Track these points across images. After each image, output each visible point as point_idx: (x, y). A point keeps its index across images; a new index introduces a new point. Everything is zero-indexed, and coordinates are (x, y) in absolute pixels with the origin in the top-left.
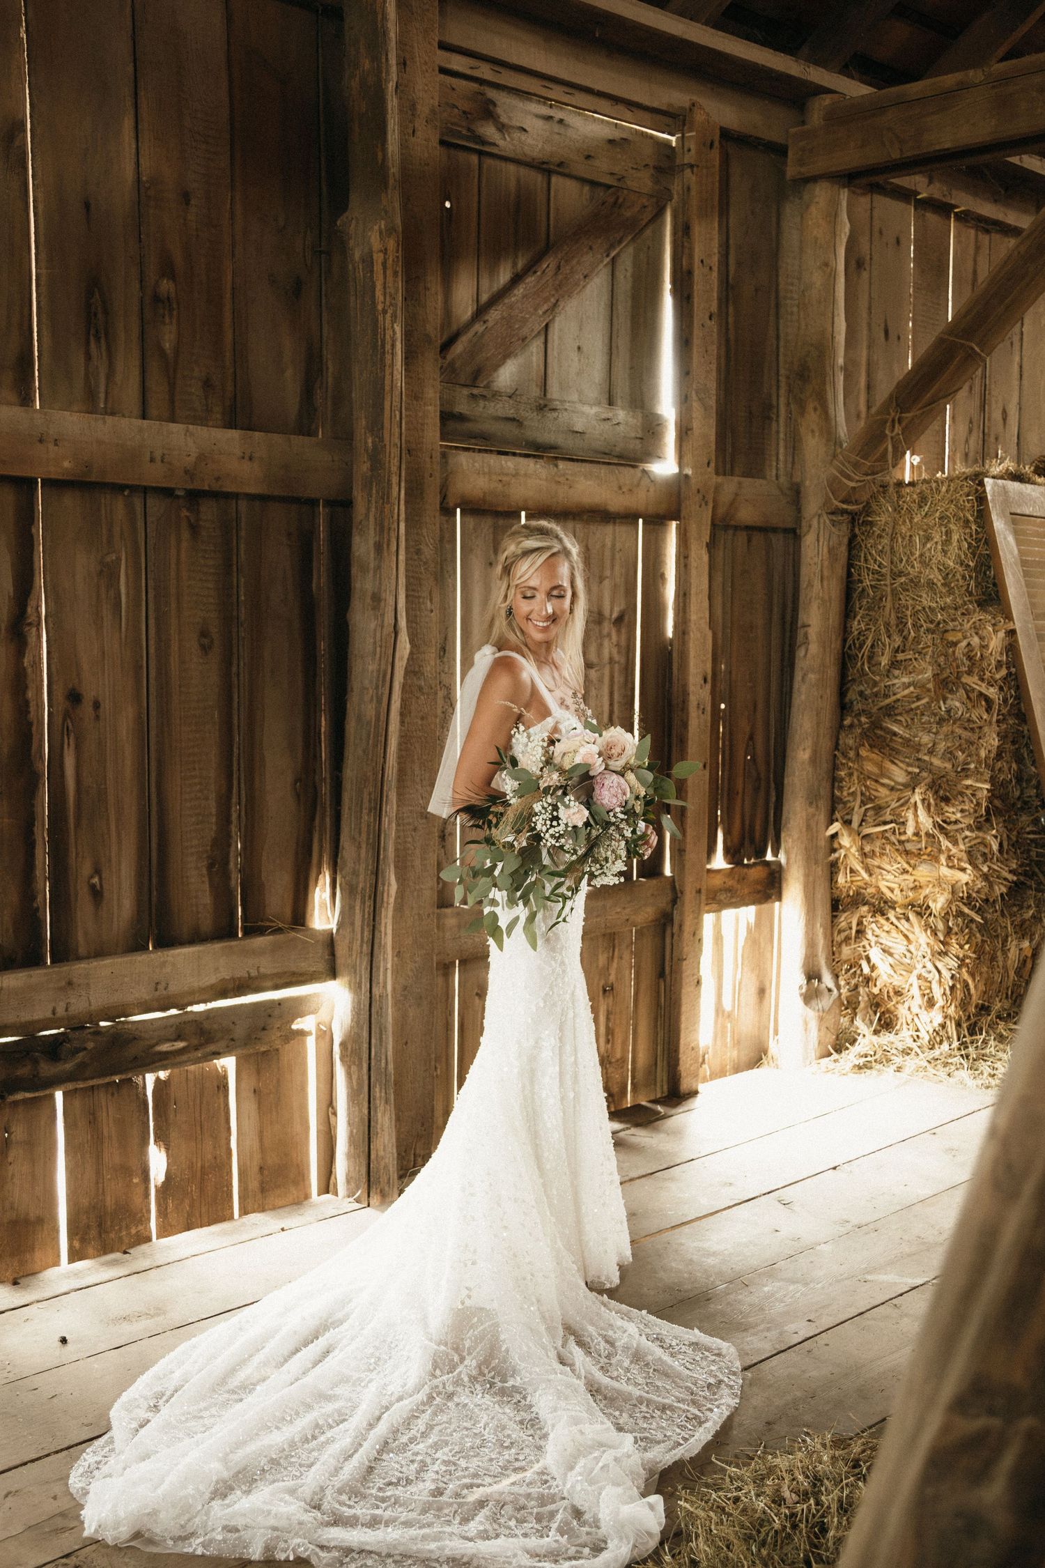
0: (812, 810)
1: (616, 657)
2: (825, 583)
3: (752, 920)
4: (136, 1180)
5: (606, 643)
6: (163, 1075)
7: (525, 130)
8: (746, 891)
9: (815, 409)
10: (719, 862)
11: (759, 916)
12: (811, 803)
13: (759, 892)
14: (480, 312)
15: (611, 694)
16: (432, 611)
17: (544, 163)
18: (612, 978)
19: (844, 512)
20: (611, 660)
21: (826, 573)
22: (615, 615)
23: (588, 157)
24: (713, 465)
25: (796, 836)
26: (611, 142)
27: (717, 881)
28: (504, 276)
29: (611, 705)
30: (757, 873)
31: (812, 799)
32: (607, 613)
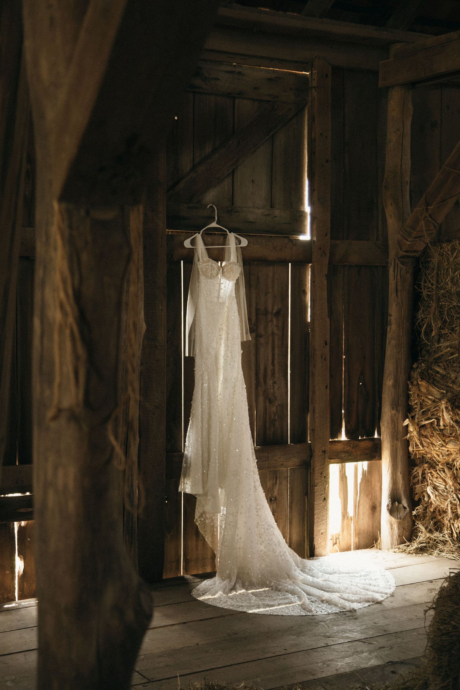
0: (393, 412)
1: (276, 331)
2: (399, 293)
3: (366, 468)
4: (7, 572)
5: (270, 324)
6: (23, 523)
7: (218, 79)
8: (358, 453)
9: (391, 204)
10: (343, 437)
11: (369, 467)
12: (393, 408)
13: (367, 454)
14: (194, 167)
15: (273, 350)
16: (162, 310)
17: (229, 94)
18: (276, 493)
19: (408, 257)
20: (273, 333)
21: (399, 288)
22: (275, 311)
23: (255, 88)
24: (329, 235)
25: (386, 425)
26: (270, 80)
27: (339, 447)
28: (208, 150)
29: (273, 355)
30: (366, 444)
31: (395, 405)
32: (270, 309)
